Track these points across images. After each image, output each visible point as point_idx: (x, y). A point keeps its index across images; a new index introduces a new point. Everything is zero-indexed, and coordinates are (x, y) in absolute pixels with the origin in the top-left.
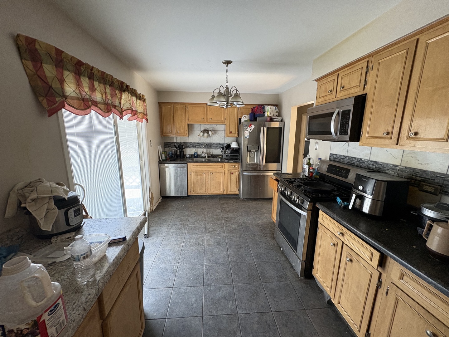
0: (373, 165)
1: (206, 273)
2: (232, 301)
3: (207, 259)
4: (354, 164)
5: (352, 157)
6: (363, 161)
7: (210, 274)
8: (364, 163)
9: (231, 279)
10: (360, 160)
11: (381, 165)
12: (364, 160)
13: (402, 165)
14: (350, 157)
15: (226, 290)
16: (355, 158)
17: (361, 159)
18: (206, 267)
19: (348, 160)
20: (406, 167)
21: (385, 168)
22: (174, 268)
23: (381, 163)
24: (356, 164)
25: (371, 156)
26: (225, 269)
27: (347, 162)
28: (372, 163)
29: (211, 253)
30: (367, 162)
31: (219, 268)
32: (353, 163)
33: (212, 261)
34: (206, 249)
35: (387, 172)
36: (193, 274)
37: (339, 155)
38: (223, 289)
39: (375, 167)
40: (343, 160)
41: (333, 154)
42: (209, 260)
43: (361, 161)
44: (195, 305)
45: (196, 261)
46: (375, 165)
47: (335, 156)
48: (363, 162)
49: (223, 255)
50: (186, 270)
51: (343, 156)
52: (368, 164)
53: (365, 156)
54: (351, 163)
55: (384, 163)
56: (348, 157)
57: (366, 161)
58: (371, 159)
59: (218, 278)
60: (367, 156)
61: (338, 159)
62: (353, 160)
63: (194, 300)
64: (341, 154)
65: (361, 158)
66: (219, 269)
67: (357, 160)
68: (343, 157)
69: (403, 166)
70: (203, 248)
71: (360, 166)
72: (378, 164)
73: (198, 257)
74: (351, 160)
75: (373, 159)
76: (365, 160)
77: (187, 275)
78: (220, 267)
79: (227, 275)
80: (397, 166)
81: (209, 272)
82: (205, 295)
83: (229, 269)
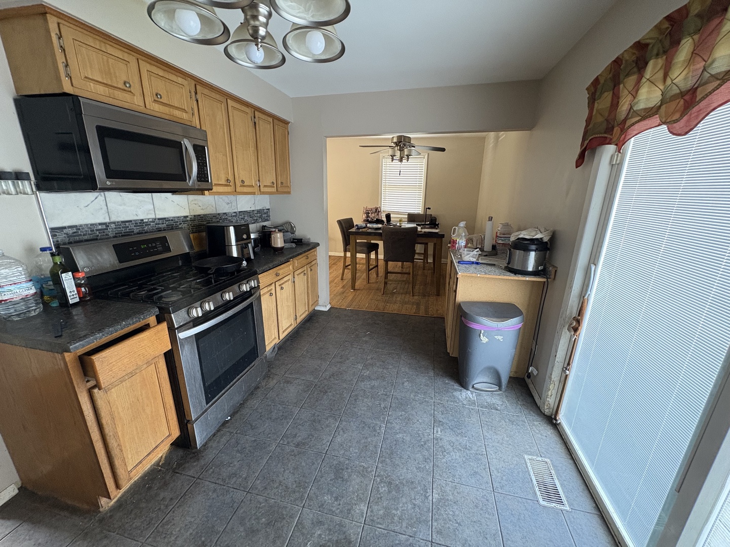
0: (163, 224)
1: (386, 410)
2: (363, 375)
3: (379, 433)
4: (133, 232)
5: (123, 222)
6: (146, 222)
7: (380, 406)
8: (150, 225)
9: (353, 394)
10: (141, 223)
11: (172, 220)
12: (147, 220)
13: (192, 214)
14: (118, 222)
15: (366, 385)
16: (131, 221)
17: (142, 220)
18: (384, 418)
19: (115, 228)
20: (195, 216)
21: (178, 222)
22: (439, 429)
23: (172, 219)
24: (136, 231)
25: (156, 212)
26: (355, 408)
27: (116, 234)
28: (161, 222)
29: (366, 446)
30: (153, 222)
31: (363, 412)
32: (129, 232)
33: (369, 428)
34: (375, 462)
35: (180, 226)
36: (405, 412)
37: (87, 225)
38: (369, 386)
39: (167, 225)
40: (104, 232)
41: (65, 228)
42: (375, 430)
43: (144, 223)
44: (405, 380)
45: (401, 435)
46: (166, 223)
47: (70, 231)
48: (147, 224)
49: (345, 435)
50: (418, 421)
51: (100, 224)
52: (156, 224)
53: (148, 214)
54: (124, 233)
55: (174, 217)
56: (114, 223)
57: (151, 222)
58: (158, 217)
59: (370, 398)
60: (151, 214)
61: (84, 235)
62: (127, 225)
63: (406, 384)
64: (93, 222)
65: (142, 218)
66: (364, 410)
67: (136, 223)
68: (100, 227)
69: (192, 216)
70: (380, 465)
71: (144, 232)
72: (168, 221)
73: (395, 442)
74: (123, 227)
75: (161, 215)
76: (150, 220)
77: (416, 413)
78: (361, 414)
79: (355, 400)
80: (187, 217)
81: (381, 409)
82: (392, 385)
83: (348, 406)
